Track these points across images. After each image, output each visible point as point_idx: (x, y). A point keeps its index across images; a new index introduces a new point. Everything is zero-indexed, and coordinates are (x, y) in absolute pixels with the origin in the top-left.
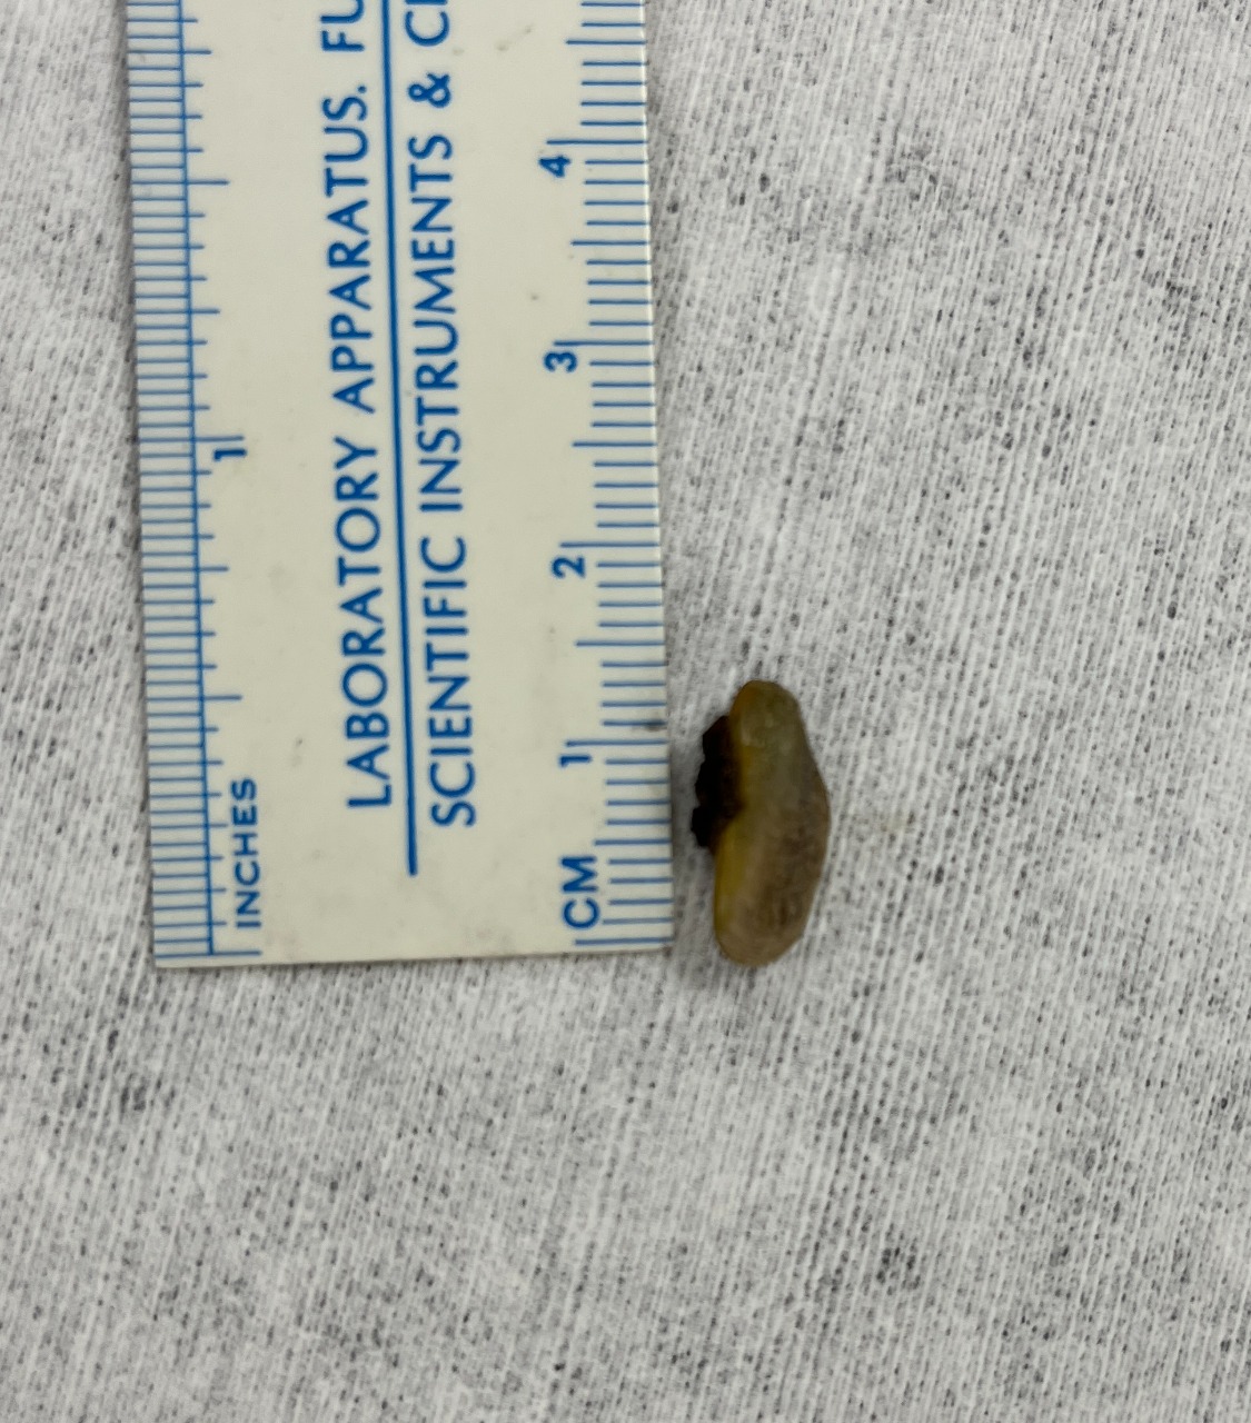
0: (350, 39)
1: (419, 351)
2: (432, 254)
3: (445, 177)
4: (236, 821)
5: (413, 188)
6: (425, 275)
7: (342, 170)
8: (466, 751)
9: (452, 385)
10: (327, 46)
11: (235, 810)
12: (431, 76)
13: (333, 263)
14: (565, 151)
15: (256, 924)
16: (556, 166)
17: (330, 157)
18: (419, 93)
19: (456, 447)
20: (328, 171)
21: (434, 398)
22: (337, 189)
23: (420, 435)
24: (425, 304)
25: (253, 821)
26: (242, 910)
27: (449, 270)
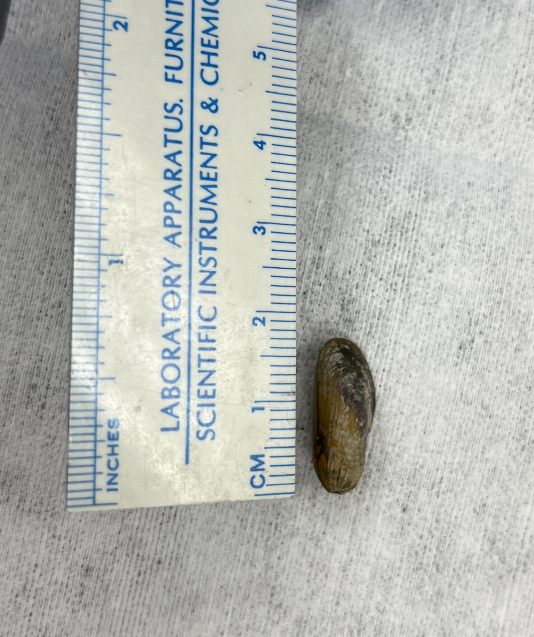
0: (177, 78)
1: (201, 221)
2: (208, 178)
3: (215, 145)
4: (110, 439)
5: (201, 148)
6: (205, 187)
7: (171, 136)
8: (213, 405)
9: (215, 238)
10: (167, 79)
11: (109, 433)
12: (210, 99)
13: (166, 178)
14: (265, 139)
15: (116, 490)
16: (260, 145)
17: (166, 130)
18: (205, 106)
19: (215, 266)
20: (165, 136)
21: (207, 243)
22: (169, 144)
23: (200, 259)
24: (205, 201)
25: (117, 439)
26: (109, 483)
27: (215, 186)
